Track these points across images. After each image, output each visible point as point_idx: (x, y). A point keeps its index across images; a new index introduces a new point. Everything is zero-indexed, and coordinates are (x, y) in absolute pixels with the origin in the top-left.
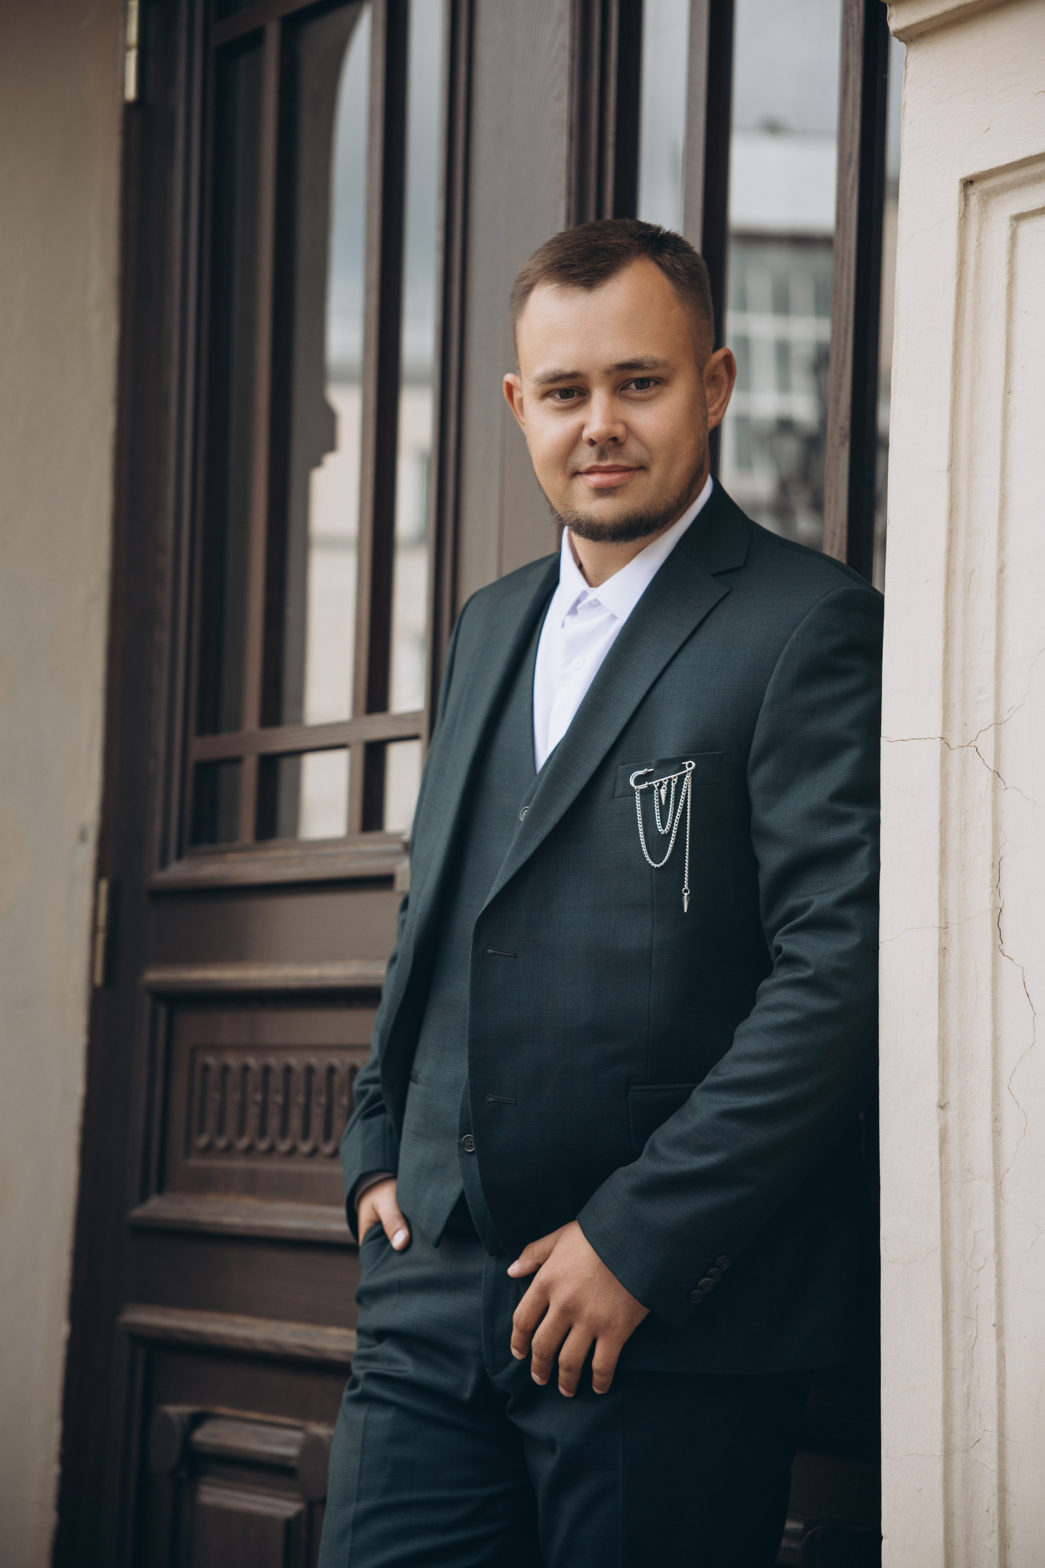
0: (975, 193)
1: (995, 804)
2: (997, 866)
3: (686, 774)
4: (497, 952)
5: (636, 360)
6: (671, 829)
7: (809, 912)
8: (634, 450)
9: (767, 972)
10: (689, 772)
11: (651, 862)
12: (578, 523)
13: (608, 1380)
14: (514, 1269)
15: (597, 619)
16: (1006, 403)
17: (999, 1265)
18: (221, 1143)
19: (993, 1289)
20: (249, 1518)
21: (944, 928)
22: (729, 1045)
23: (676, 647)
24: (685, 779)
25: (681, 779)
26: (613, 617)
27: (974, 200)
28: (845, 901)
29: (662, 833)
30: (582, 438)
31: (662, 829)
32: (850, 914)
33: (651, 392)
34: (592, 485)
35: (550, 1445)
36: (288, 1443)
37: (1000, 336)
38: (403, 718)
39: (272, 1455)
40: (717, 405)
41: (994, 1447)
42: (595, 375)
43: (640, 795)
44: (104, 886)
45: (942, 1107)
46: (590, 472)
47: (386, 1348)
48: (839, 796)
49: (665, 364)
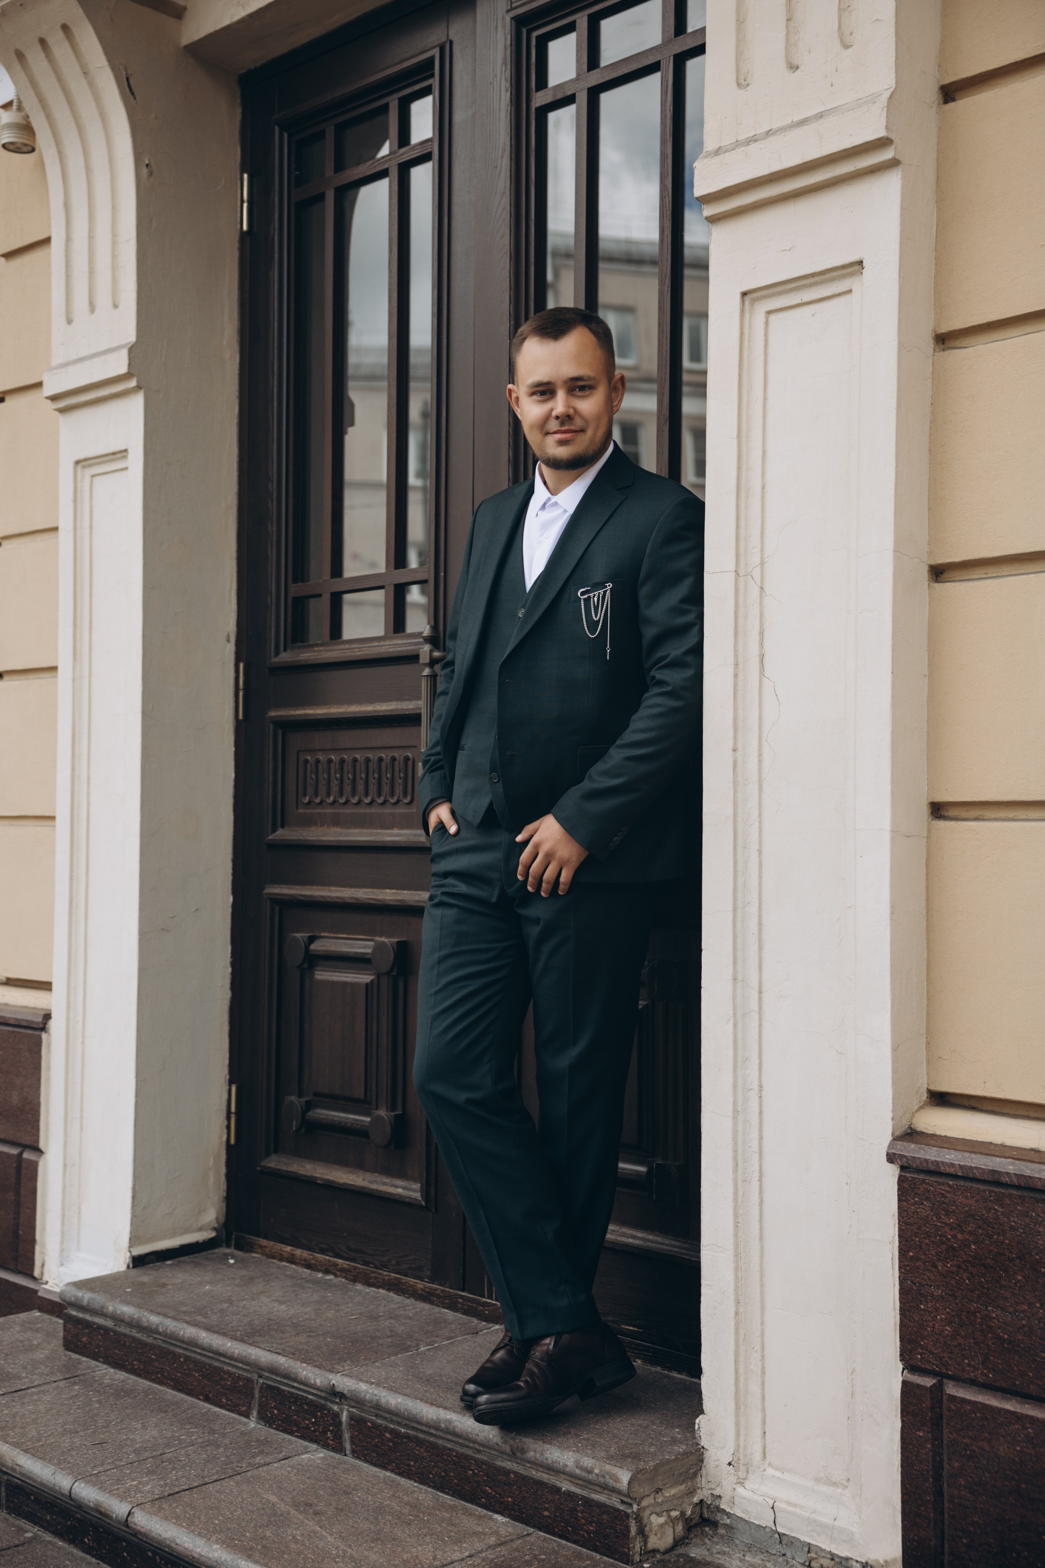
0: (747, 299)
1: (761, 603)
2: (762, 634)
3: (607, 590)
4: (511, 683)
5: (580, 377)
6: (600, 618)
7: (669, 659)
8: (577, 421)
9: (646, 687)
10: (609, 589)
11: (589, 635)
12: (548, 459)
13: (567, 887)
14: (519, 838)
15: (558, 512)
17: (760, 822)
19: (757, 833)
21: (736, 665)
22: (628, 726)
23: (600, 527)
24: (607, 592)
25: (605, 592)
26: (565, 511)
27: (747, 303)
28: (687, 653)
29: (595, 620)
30: (552, 416)
31: (595, 618)
32: (689, 659)
33: (587, 393)
34: (556, 439)
35: (537, 921)
41: (757, 905)
42: (560, 384)
43: (584, 601)
45: (734, 750)
46: (555, 432)
47: (450, 880)
48: (683, 601)
49: (594, 378)
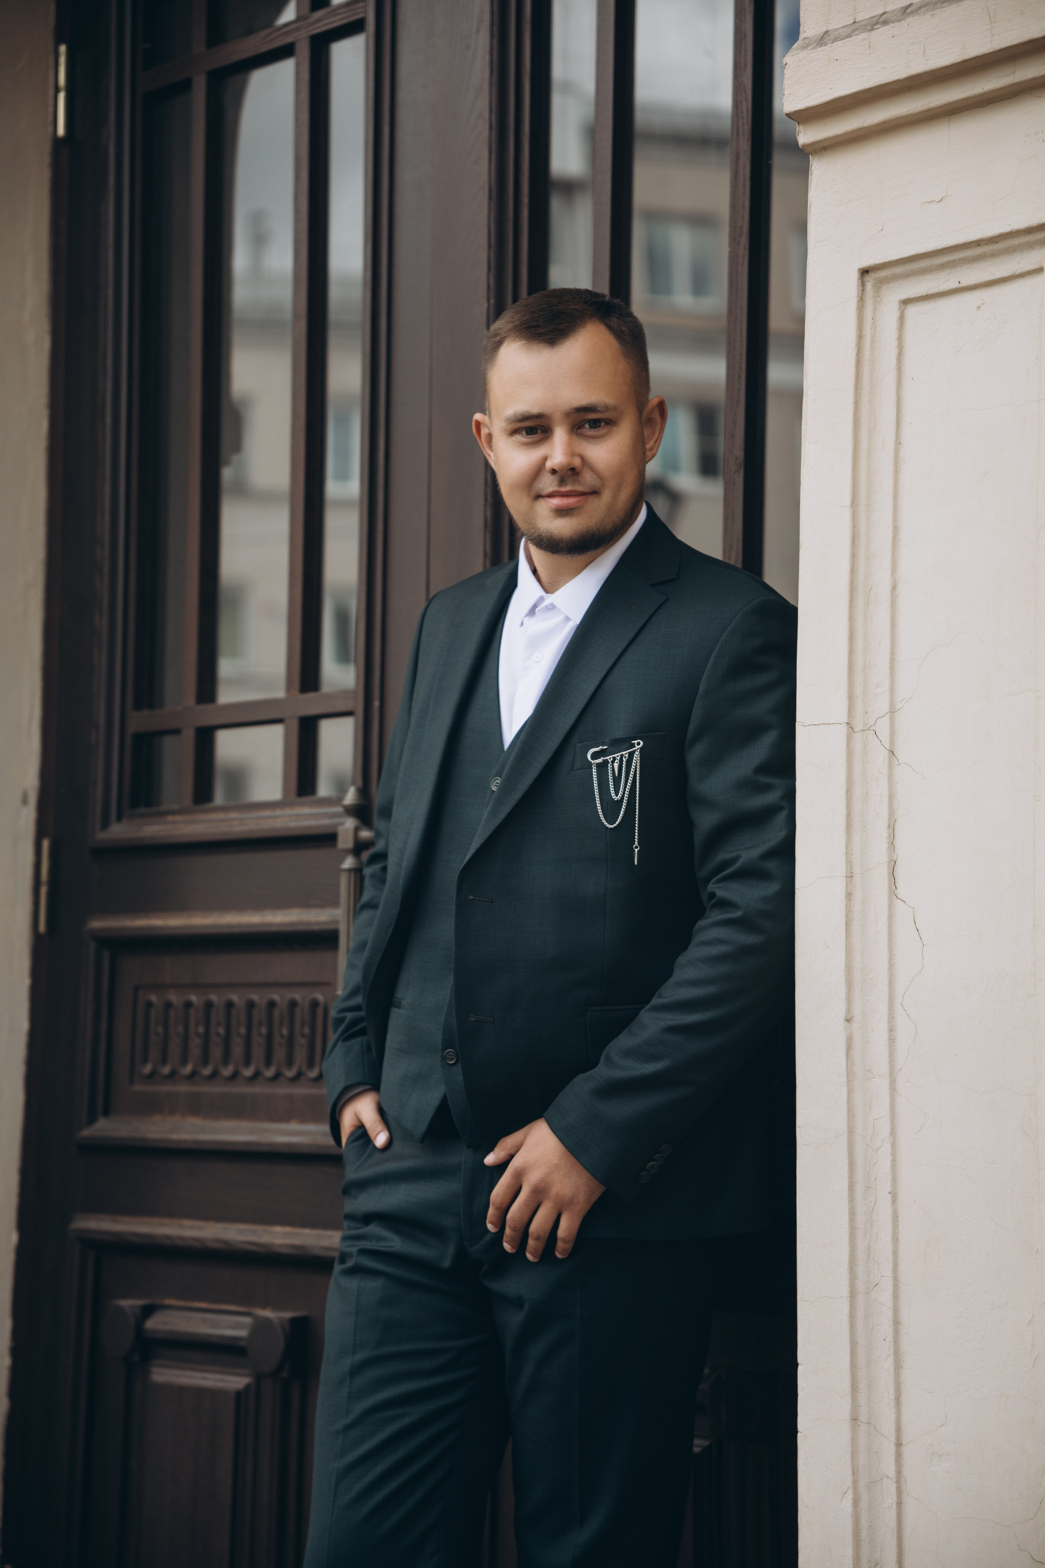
0: (870, 280)
1: (890, 777)
2: (892, 827)
3: (635, 750)
4: (476, 898)
5: (591, 405)
6: (623, 796)
7: (738, 865)
8: (589, 479)
9: (700, 913)
10: (638, 749)
11: (606, 823)
12: (540, 538)
13: (569, 1246)
14: (490, 1159)
15: (554, 620)
16: (897, 452)
17: (893, 1145)
18: (166, 1070)
19: (889, 1164)
20: (200, 1392)
21: (850, 877)
22: (670, 974)
23: (624, 646)
24: (635, 755)
25: (631, 755)
26: (568, 619)
27: (869, 286)
28: (768, 855)
29: (615, 800)
30: (545, 468)
31: (615, 797)
32: (772, 865)
33: (602, 431)
34: (553, 507)
35: (518, 1303)
36: (236, 1326)
37: (893, 398)
38: (331, 697)
39: (222, 1337)
40: (652, 443)
41: (890, 1289)
42: (557, 416)
43: (596, 768)
44: (46, 844)
45: (848, 1020)
46: (551, 495)
47: (374, 1229)
48: (762, 769)
49: (615, 408)
